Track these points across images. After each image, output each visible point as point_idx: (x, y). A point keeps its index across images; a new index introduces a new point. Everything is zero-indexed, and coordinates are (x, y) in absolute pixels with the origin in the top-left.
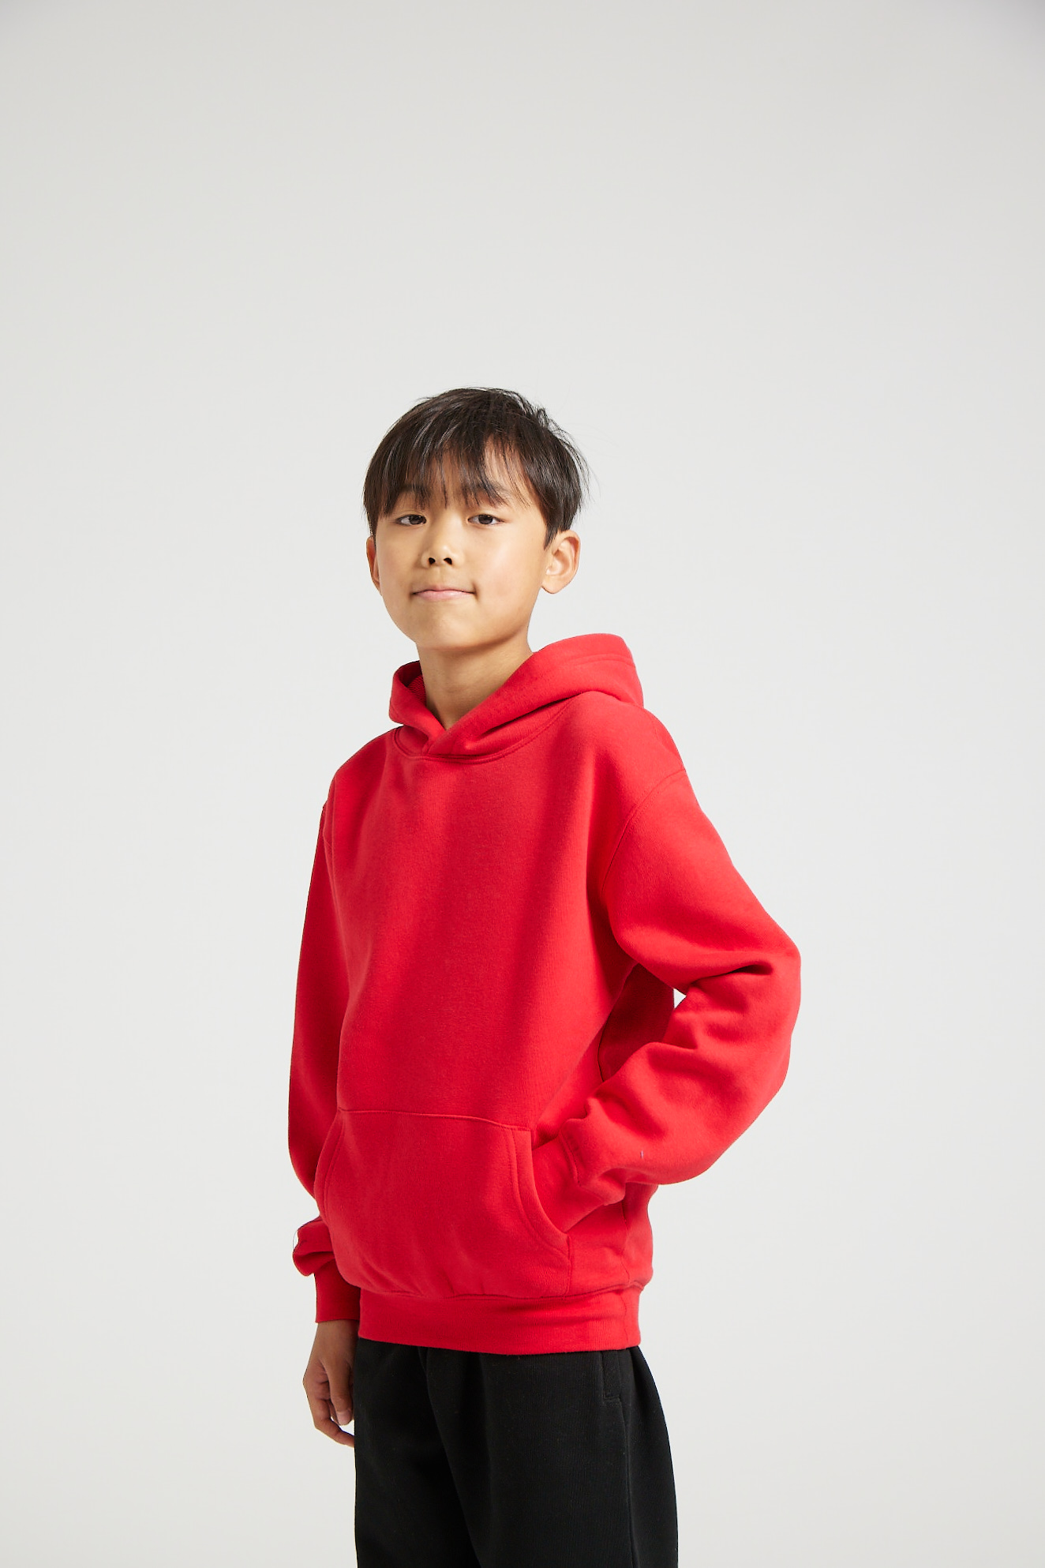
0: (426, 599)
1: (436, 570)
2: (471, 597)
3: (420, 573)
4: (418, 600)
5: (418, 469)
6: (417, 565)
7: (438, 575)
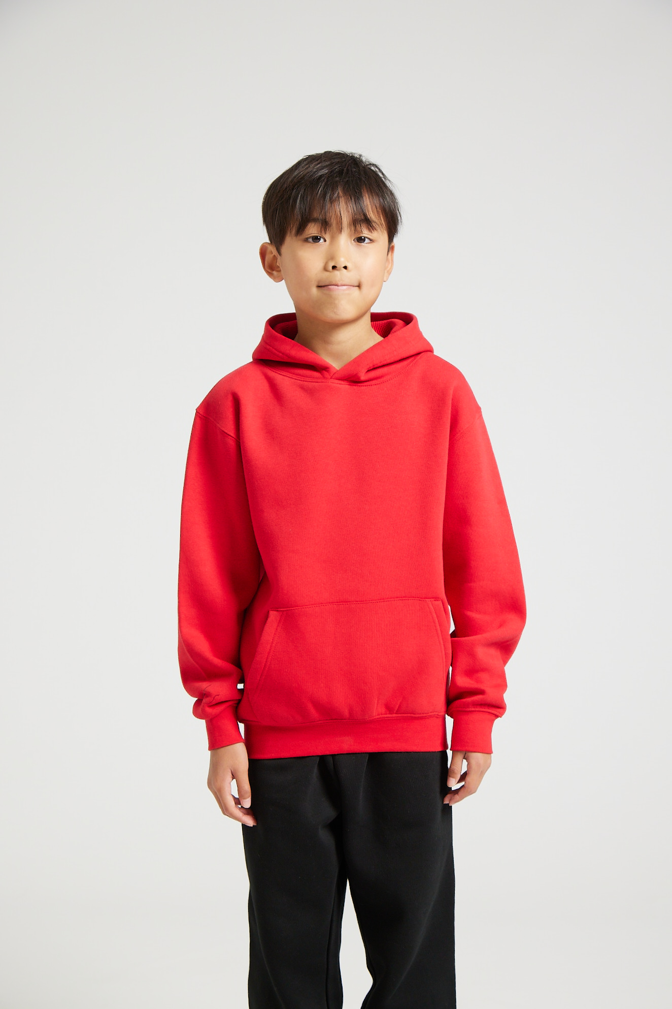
0: (330, 290)
1: (336, 272)
2: (357, 288)
3: (327, 274)
4: (324, 290)
5: (323, 207)
6: (325, 269)
7: (339, 276)
